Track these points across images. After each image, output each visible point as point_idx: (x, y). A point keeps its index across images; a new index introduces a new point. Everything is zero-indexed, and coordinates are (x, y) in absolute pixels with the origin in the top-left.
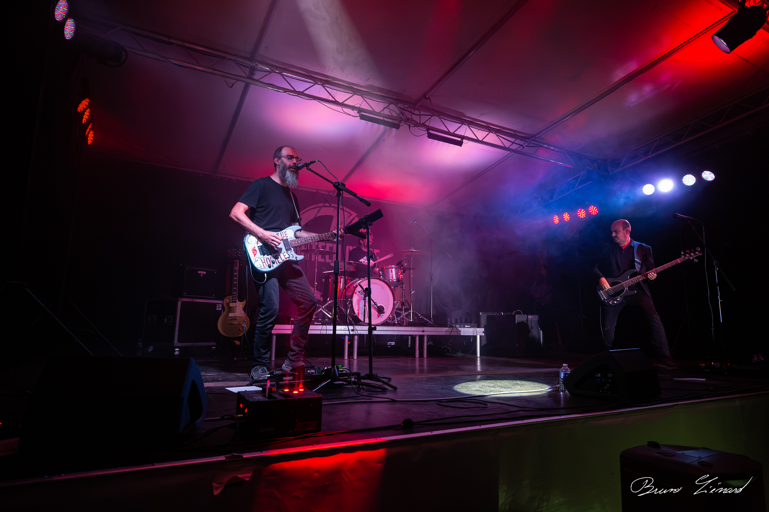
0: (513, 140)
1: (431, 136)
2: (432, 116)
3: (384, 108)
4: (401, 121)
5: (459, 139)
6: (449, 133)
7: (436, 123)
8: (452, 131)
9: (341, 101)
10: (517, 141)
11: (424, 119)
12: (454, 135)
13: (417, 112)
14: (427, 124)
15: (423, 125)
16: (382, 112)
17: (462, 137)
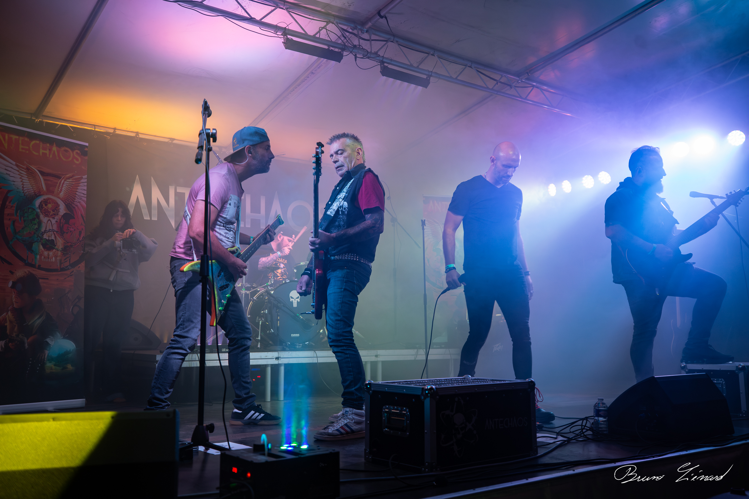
1: (386, 72)
2: (387, 41)
3: (320, 29)
4: (343, 50)
5: (425, 77)
6: (410, 67)
7: (393, 52)
8: (415, 64)
9: (258, 18)
10: (504, 79)
11: (376, 47)
12: (417, 70)
13: (366, 36)
14: (381, 53)
15: (376, 55)
16: (318, 35)
17: (430, 74)
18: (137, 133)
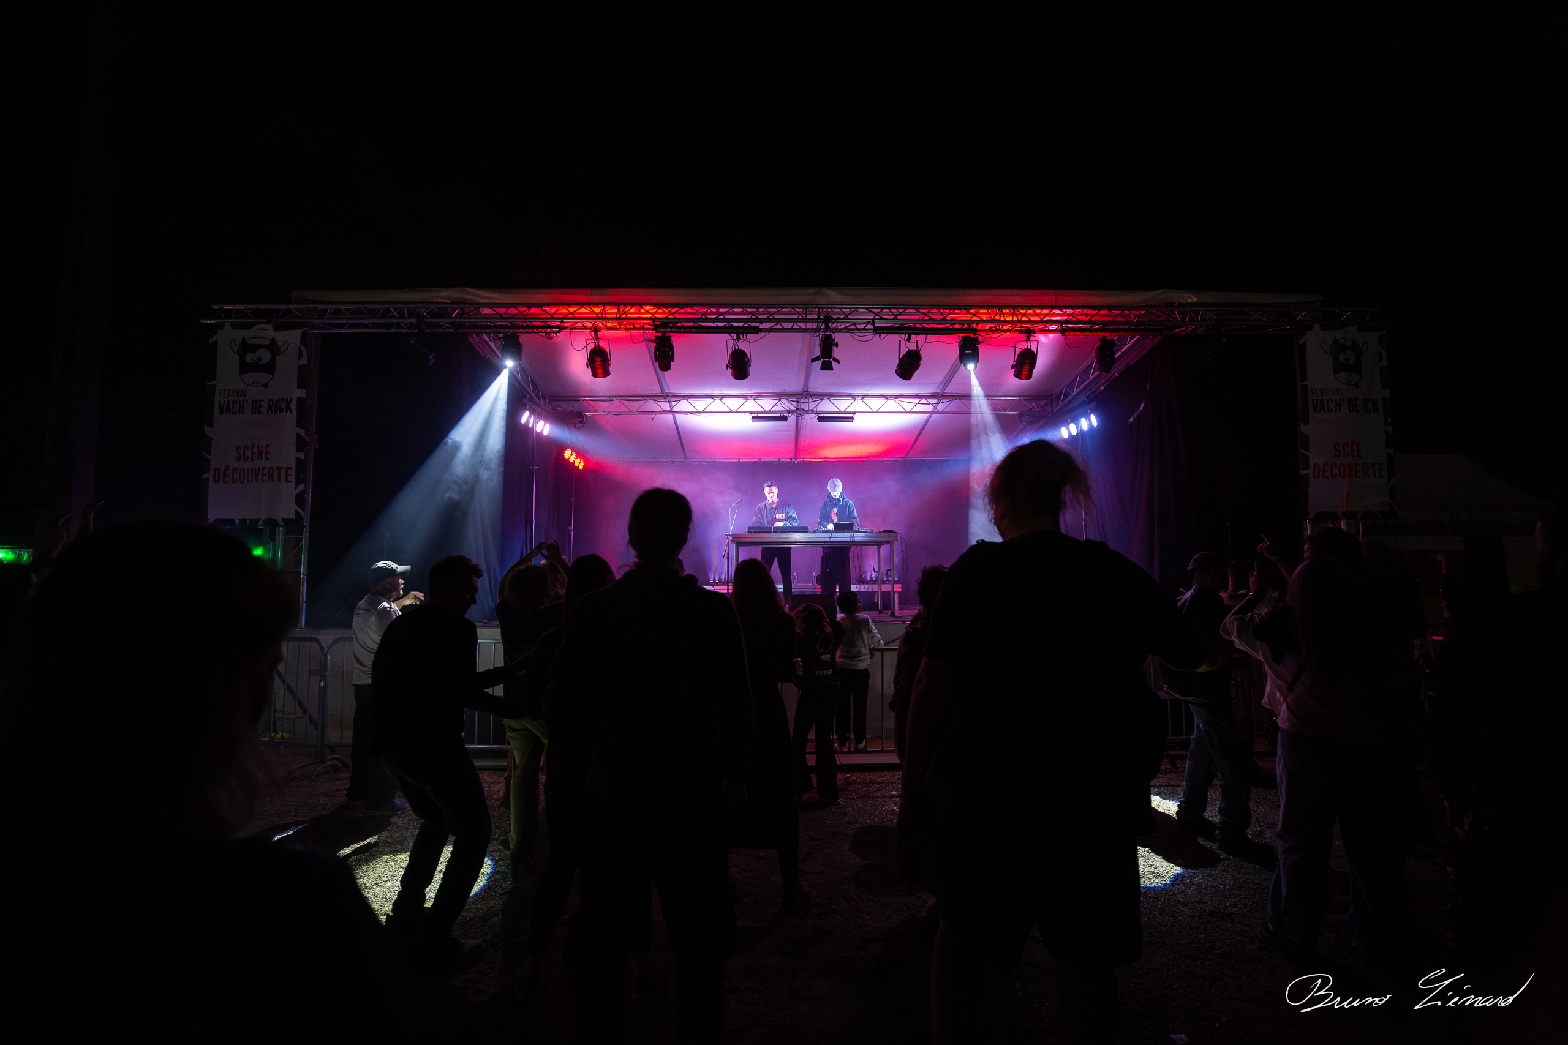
0: (917, 401)
1: (821, 419)
2: (822, 400)
3: (774, 405)
4: (789, 413)
5: (851, 416)
6: (840, 412)
7: (827, 406)
8: (843, 410)
9: (735, 410)
10: (924, 401)
11: (812, 406)
12: (845, 413)
13: (806, 401)
14: (815, 410)
15: (812, 411)
16: (773, 409)
17: (854, 413)
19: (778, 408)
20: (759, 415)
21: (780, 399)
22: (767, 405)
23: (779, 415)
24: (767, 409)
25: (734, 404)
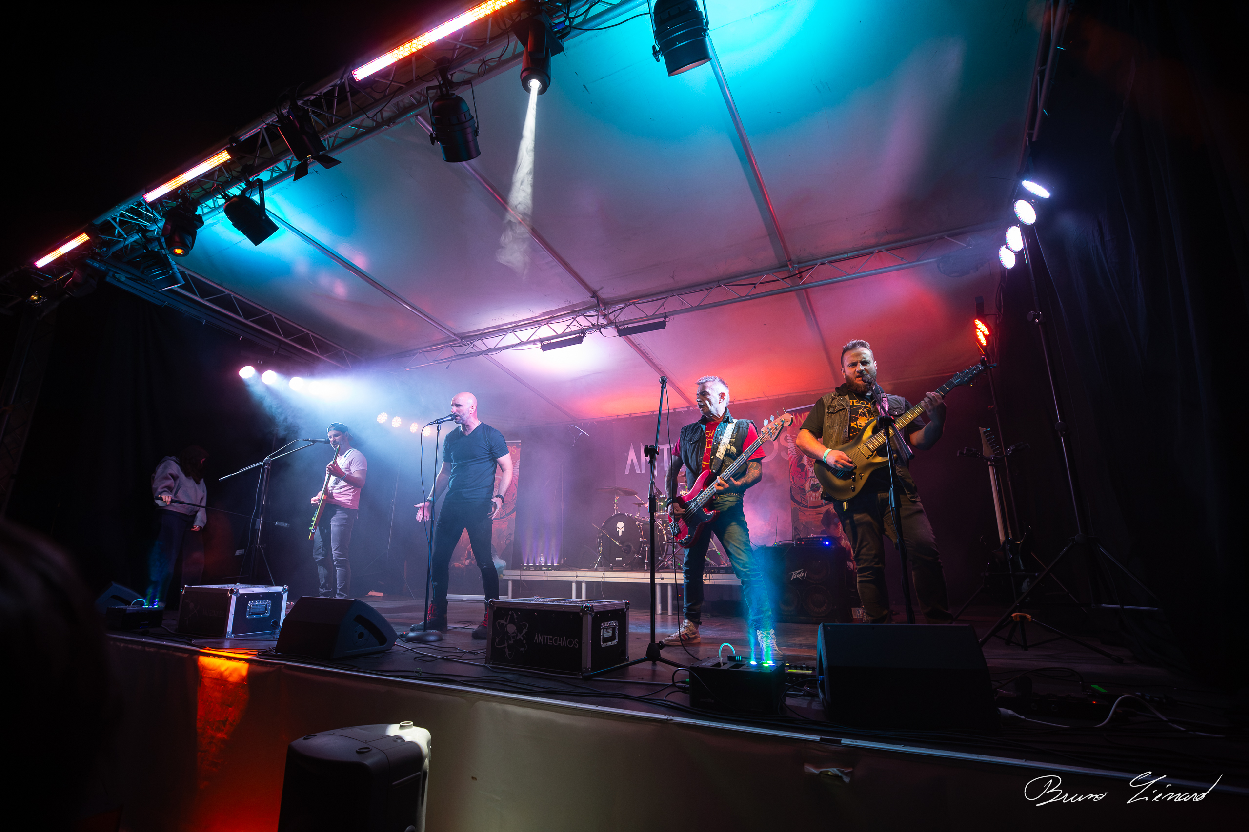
1: (623, 332)
2: (623, 307)
3: (568, 326)
4: (585, 332)
5: (663, 319)
6: (647, 318)
7: (631, 313)
8: (650, 314)
9: (526, 341)
10: (766, 278)
11: (612, 317)
12: (654, 317)
14: (616, 321)
15: (614, 323)
16: (568, 330)
17: (664, 315)
18: (631, 414)
19: (574, 328)
20: (553, 341)
21: (574, 319)
22: (560, 327)
23: (574, 336)
24: (560, 332)
25: (524, 335)
